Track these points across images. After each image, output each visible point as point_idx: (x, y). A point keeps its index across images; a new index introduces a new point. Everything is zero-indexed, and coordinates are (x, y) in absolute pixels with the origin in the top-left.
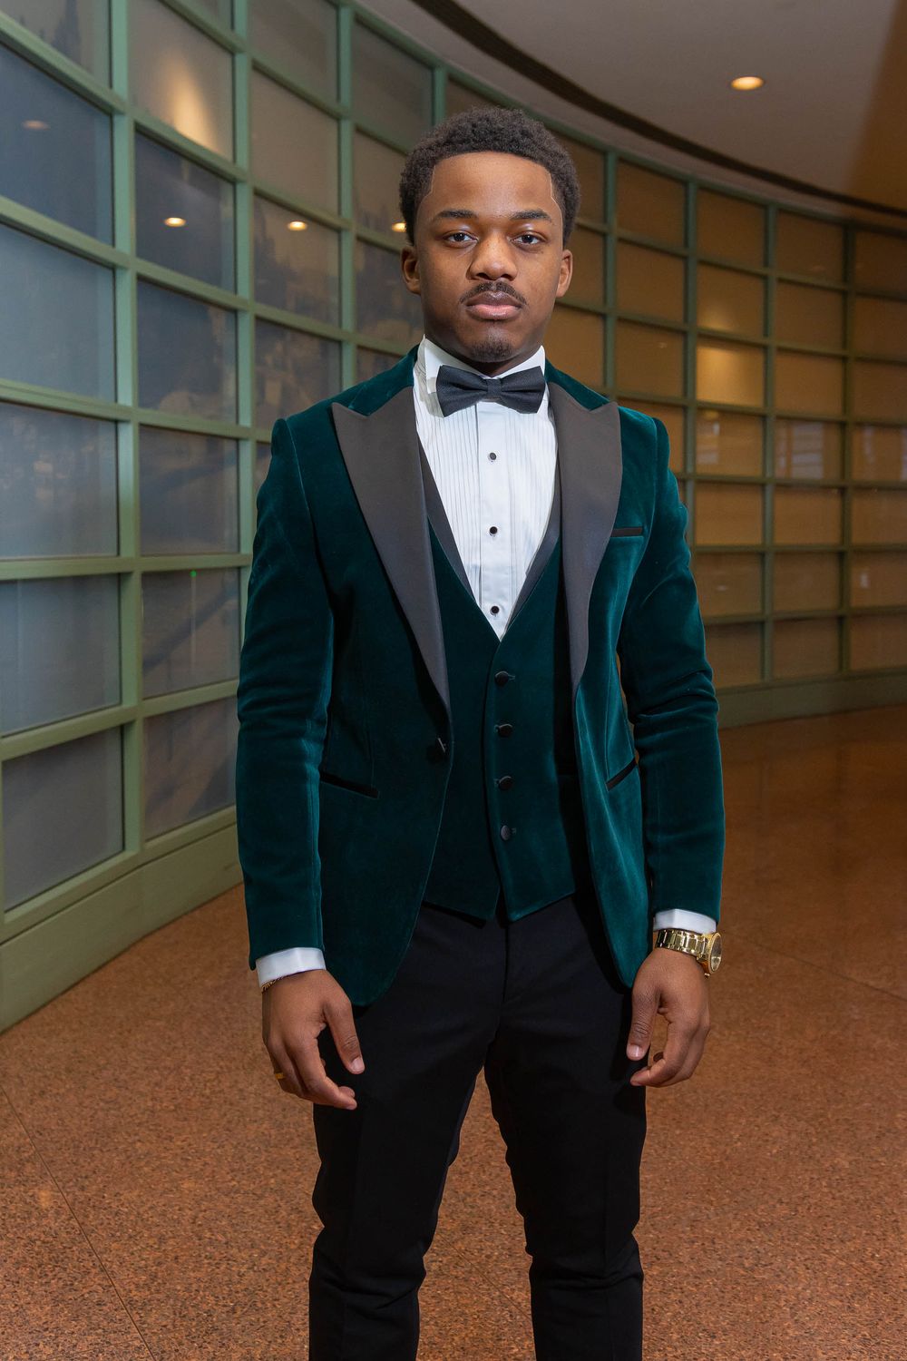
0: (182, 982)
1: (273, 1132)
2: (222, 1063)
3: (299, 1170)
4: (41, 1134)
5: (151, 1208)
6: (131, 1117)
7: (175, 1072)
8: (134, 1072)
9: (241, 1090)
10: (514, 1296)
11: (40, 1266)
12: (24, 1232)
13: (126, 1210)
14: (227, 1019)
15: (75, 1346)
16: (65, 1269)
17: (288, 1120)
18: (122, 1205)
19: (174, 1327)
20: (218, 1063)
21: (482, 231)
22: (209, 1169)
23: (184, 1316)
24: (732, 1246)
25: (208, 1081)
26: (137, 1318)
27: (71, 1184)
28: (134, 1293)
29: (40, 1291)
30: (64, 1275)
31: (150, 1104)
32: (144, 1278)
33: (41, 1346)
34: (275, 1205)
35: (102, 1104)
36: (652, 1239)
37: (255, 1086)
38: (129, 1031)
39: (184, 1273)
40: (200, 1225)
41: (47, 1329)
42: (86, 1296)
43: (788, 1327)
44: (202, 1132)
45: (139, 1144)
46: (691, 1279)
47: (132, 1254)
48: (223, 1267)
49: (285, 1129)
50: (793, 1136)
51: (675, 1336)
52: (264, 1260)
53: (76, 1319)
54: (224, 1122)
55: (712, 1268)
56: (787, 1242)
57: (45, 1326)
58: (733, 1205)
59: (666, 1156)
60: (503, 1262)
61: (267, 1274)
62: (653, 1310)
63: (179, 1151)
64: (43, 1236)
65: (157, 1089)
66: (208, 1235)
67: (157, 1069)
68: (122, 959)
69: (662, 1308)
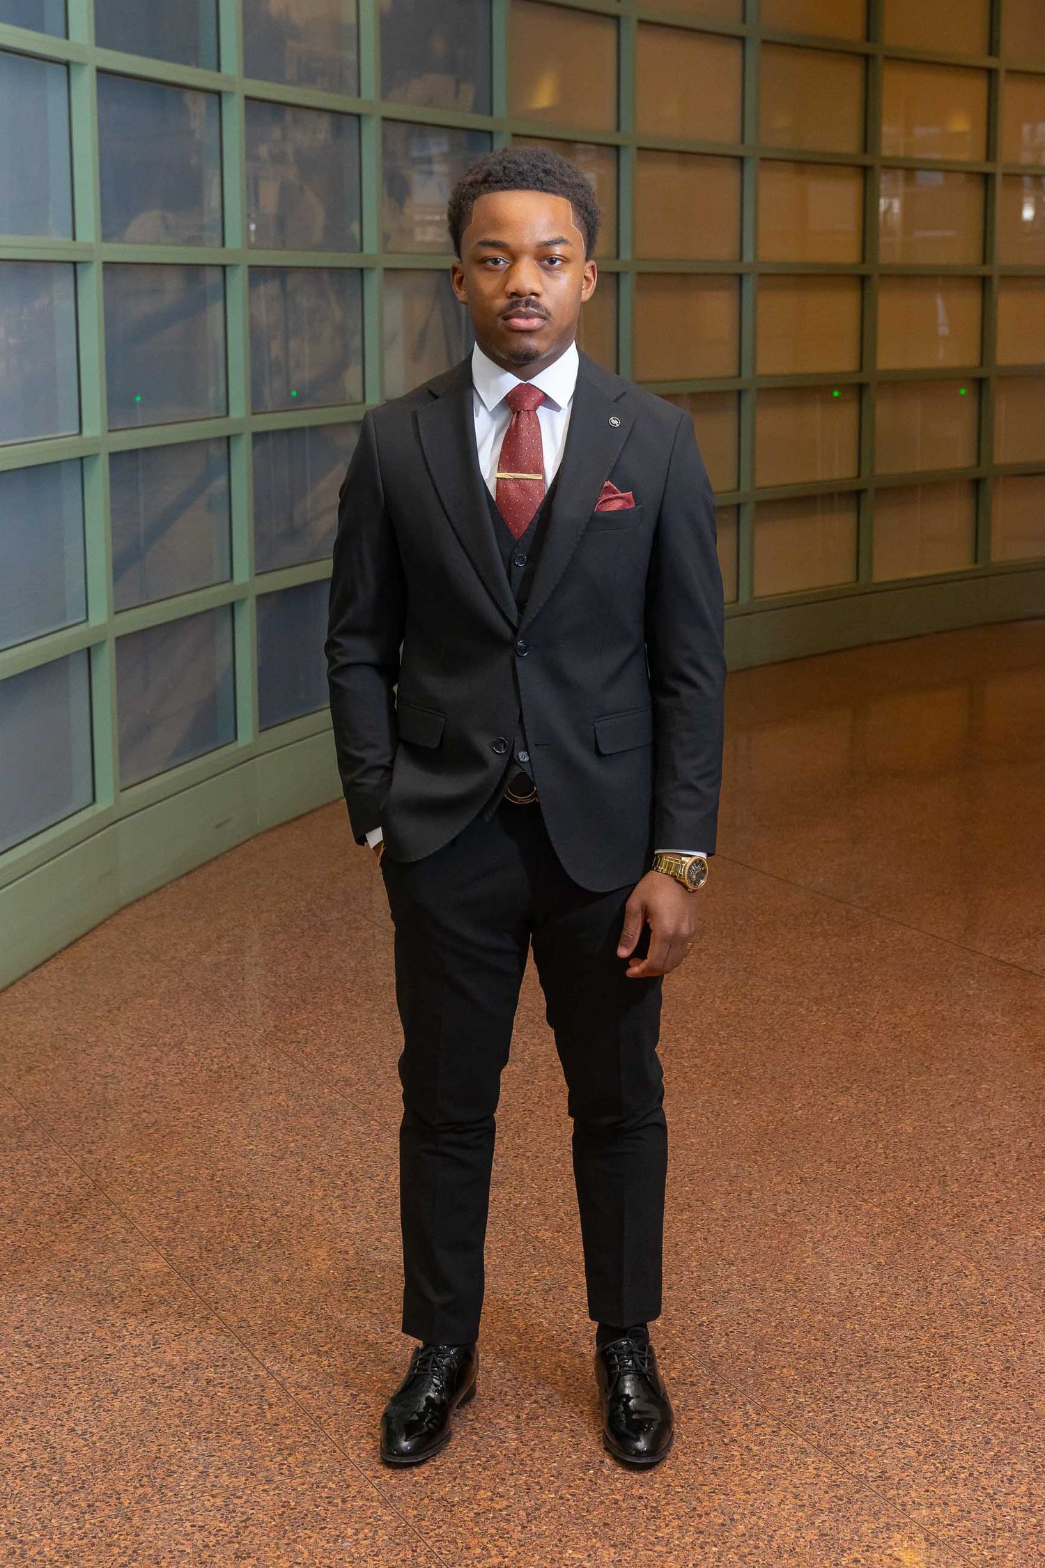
0: (174, 958)
1: (290, 1103)
2: (228, 1040)
3: (320, 1136)
4: (36, 1106)
5: (166, 1168)
6: (132, 1090)
7: (176, 1049)
8: (130, 1048)
9: (253, 1066)
11: (58, 1213)
12: (36, 1187)
13: (139, 1169)
14: (231, 996)
15: (106, 1272)
16: (85, 1216)
17: (306, 1093)
18: (135, 1165)
19: (201, 1258)
20: (225, 1040)
21: (514, 257)
22: (223, 1136)
23: (210, 1250)
25: (215, 1057)
27: (77, 1148)
28: (157, 1233)
29: (64, 1232)
30: (85, 1221)
31: (152, 1078)
32: (166, 1222)
33: (73, 1272)
34: (296, 1165)
35: (98, 1079)
37: (268, 1061)
38: (119, 1009)
39: (207, 1218)
40: (218, 1182)
42: (110, 1236)
43: (807, 1257)
44: (213, 1103)
45: (145, 1114)
46: (720, 1222)
47: (151, 1204)
48: (246, 1213)
49: (305, 1101)
51: (695, 1263)
52: (287, 1209)
53: (103, 1252)
54: (236, 1094)
57: (74, 1258)
60: (531, 1209)
61: (291, 1220)
62: (677, 1245)
63: (189, 1120)
64: (56, 1190)
65: (158, 1064)
66: (228, 1189)
67: (156, 1045)
68: (97, 933)
69: (685, 1243)
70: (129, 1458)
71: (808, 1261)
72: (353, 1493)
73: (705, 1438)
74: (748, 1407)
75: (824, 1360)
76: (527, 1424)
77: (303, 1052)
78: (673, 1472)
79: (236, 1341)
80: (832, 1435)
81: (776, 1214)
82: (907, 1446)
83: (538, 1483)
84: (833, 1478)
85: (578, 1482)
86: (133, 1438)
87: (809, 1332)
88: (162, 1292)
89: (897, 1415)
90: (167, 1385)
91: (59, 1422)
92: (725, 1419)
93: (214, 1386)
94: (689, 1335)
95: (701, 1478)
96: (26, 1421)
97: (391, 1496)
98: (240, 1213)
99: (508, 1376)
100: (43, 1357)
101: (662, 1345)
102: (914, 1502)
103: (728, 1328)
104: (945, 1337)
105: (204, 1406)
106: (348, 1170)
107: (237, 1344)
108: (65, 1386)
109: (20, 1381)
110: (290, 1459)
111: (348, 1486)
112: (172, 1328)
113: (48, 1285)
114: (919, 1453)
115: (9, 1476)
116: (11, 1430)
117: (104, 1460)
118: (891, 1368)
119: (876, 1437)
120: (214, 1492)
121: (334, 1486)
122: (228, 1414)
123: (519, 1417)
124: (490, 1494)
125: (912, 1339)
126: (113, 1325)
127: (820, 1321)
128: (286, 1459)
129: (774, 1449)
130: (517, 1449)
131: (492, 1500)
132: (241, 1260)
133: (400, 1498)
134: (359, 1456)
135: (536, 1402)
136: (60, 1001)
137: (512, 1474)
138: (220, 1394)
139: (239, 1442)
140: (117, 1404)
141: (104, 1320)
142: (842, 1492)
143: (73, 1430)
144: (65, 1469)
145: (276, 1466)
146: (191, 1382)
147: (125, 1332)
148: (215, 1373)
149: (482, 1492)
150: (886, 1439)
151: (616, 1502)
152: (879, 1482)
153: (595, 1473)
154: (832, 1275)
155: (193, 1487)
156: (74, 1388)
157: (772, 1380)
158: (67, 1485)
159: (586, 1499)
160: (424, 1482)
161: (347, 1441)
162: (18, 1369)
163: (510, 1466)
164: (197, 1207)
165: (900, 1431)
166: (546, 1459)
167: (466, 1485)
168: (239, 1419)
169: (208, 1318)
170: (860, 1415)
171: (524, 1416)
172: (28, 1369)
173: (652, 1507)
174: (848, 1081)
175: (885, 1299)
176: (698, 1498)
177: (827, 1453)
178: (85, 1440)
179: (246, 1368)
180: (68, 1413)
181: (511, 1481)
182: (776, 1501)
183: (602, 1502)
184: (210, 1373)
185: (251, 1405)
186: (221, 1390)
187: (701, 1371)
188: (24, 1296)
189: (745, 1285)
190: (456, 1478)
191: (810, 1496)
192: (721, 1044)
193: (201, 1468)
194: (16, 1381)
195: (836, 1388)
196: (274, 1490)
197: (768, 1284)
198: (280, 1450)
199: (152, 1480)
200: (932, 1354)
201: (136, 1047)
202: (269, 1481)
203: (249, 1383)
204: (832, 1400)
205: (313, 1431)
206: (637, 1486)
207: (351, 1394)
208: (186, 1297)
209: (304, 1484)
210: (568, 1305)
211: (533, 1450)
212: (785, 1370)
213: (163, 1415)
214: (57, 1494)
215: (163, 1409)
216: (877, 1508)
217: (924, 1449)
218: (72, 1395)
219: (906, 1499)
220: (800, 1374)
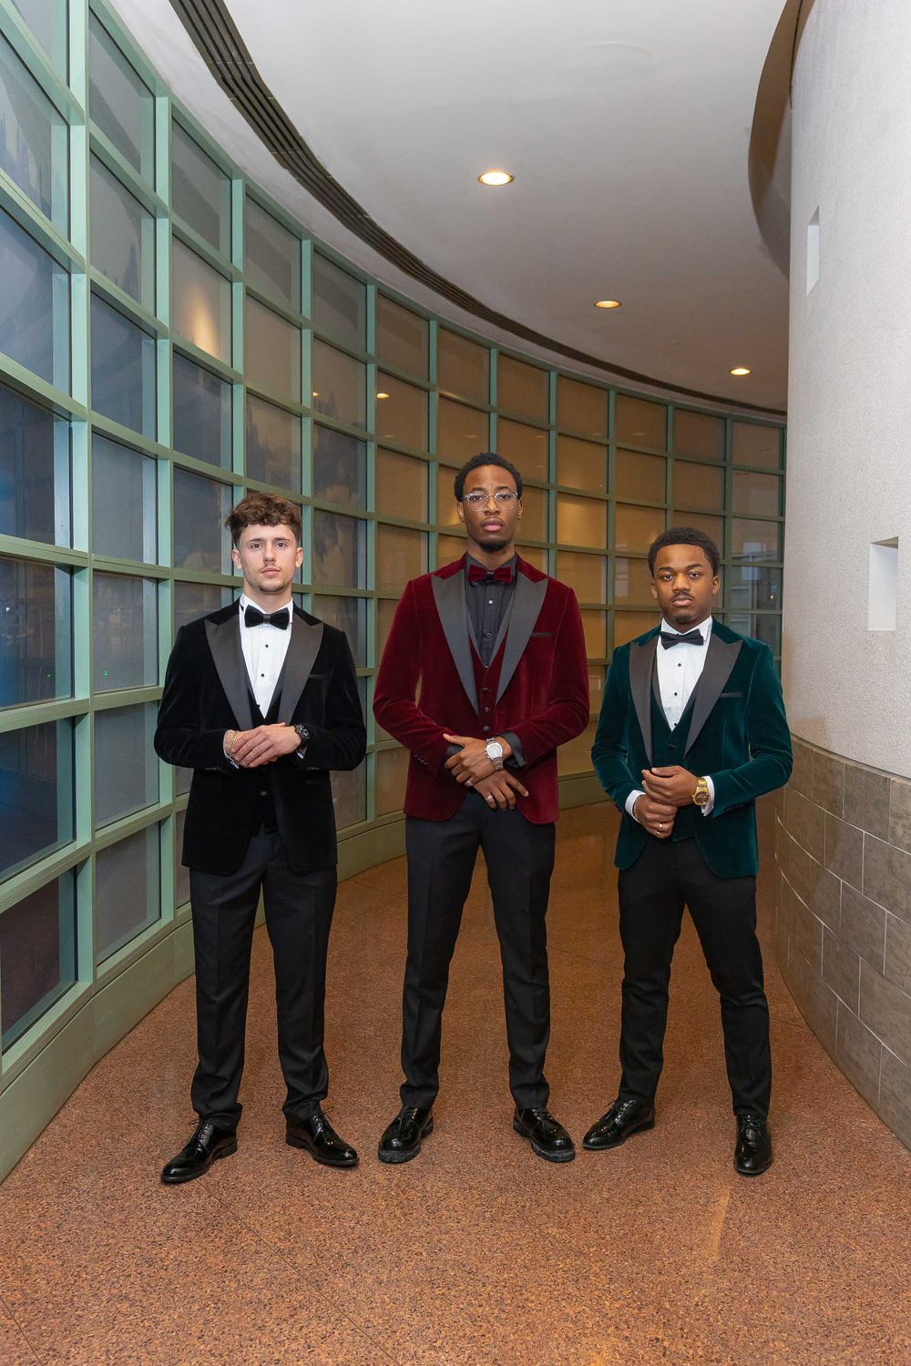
5: (267, 1186)
10: (550, 1231)
11: (202, 1230)
15: (252, 1281)
16: (222, 1231)
19: (318, 1264)
23: (322, 1257)
26: (288, 1260)
28: (279, 1244)
29: (210, 1246)
30: (222, 1235)
32: (282, 1233)
33: (227, 1283)
39: (310, 1228)
40: (308, 1197)
41: (226, 1271)
42: (245, 1248)
46: (666, 1214)
47: (267, 1218)
48: (337, 1223)
51: (666, 1251)
52: (365, 1217)
53: (244, 1263)
55: (679, 1205)
57: (224, 1269)
61: (371, 1227)
66: (317, 1203)
68: (165, 1004)
75: (799, 1332)
79: (369, 1341)
87: (775, 1307)
88: (300, 1298)
94: (694, 1315)
98: (332, 1222)
103: (717, 1307)
104: (869, 1305)
106: (395, 1182)
112: (318, 1331)
113: (212, 1296)
118: (848, 1336)
125: (849, 1309)
126: (272, 1331)
127: (778, 1297)
132: (347, 1264)
141: (263, 1326)
147: (283, 1337)
154: (764, 1255)
157: (772, 1354)
169: (341, 1320)
175: (810, 1274)
188: (197, 1307)
210: (596, 1293)
212: (776, 1343)
220: (789, 1346)
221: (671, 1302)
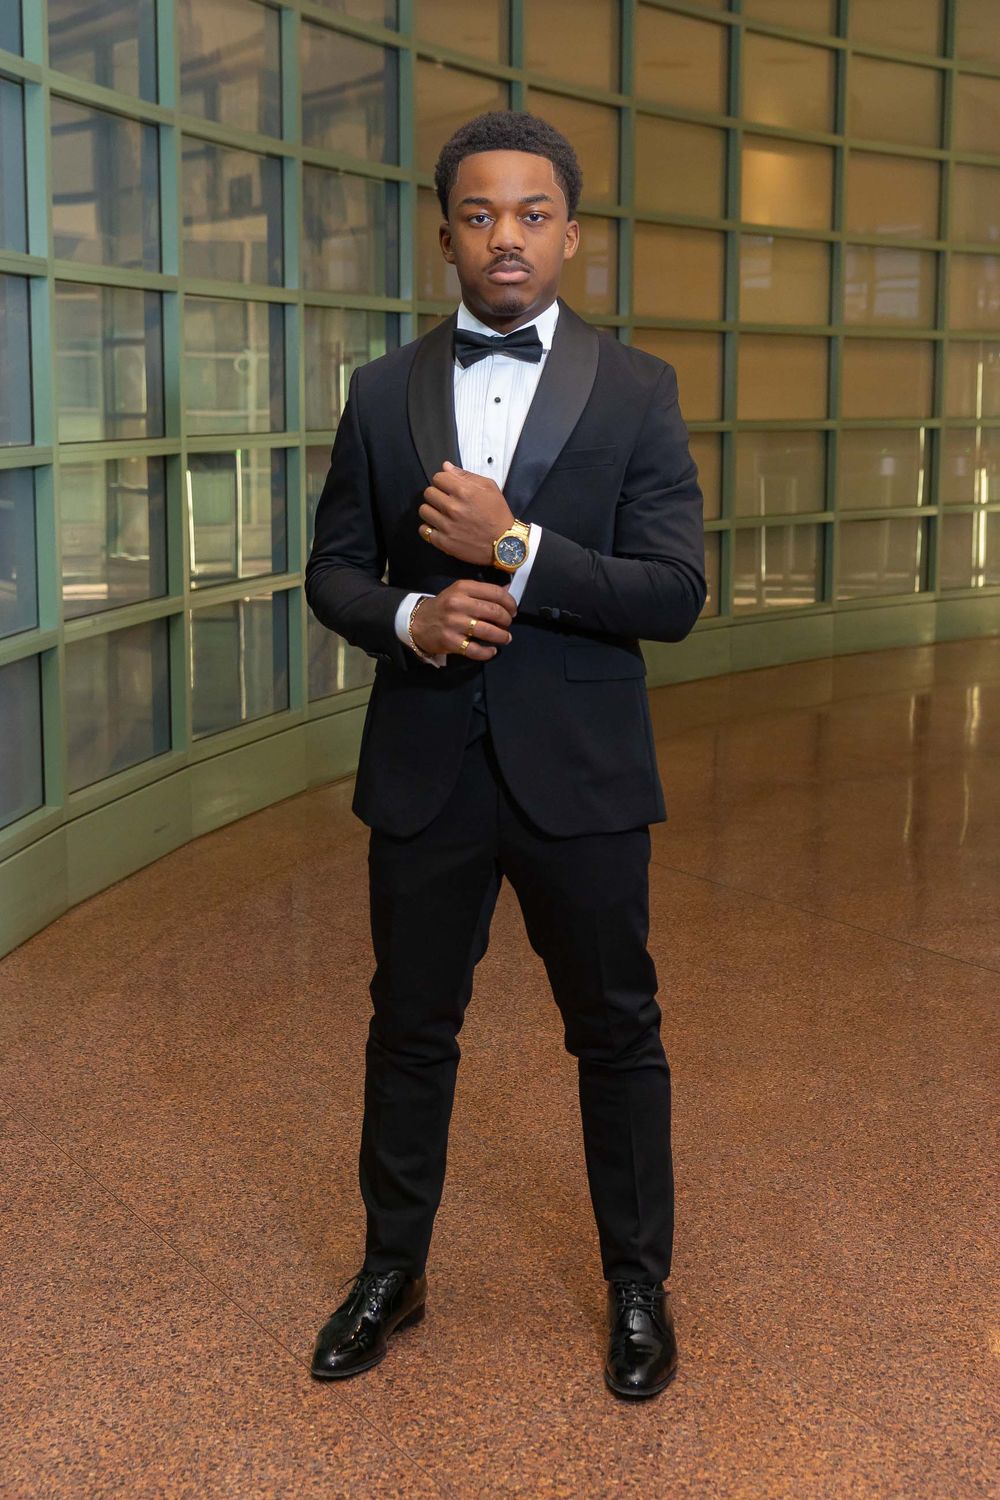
0: (128, 955)
1: (269, 1090)
2: (196, 1031)
3: (305, 1122)
5: (155, 1155)
6: (109, 1079)
7: (146, 1039)
8: (100, 1040)
9: (226, 1055)
10: (545, 1215)
11: (53, 1202)
12: (26, 1175)
13: (128, 1157)
14: (192, 990)
15: (111, 1259)
16: (80, 1204)
17: (283, 1081)
18: (123, 1153)
19: (207, 1244)
20: (193, 1031)
21: (498, 214)
22: (207, 1123)
23: (214, 1236)
24: (763, 1174)
25: (186, 1047)
26: (167, 1238)
27: (62, 1137)
28: (157, 1220)
29: (62, 1220)
30: (81, 1208)
31: (126, 1068)
32: (165, 1209)
33: (77, 1260)
34: (286, 1150)
35: (72, 1069)
36: (681, 1171)
37: (239, 1050)
38: (82, 1002)
39: (205, 1204)
40: (211, 1168)
41: (78, 1248)
42: (109, 1223)
43: (816, 1233)
44: (191, 1091)
45: (125, 1103)
46: (721, 1200)
47: (146, 1191)
48: (244, 1199)
49: (283, 1088)
50: (831, 1086)
51: (705, 1242)
52: (285, 1194)
53: (105, 1240)
54: (214, 1082)
55: (743, 1191)
56: (819, 1170)
57: (76, 1246)
58: (766, 1142)
59: (696, 1105)
60: (532, 1190)
61: (291, 1204)
62: (684, 1223)
63: (170, 1108)
64: (46, 1178)
65: (130, 1054)
66: (222, 1174)
67: (125, 1037)
68: (50, 932)
69: (692, 1221)
70: (166, 1451)
71: (818, 1237)
72: (409, 1484)
73: (759, 1418)
74: (795, 1385)
75: (860, 1336)
76: (574, 1407)
77: (273, 1041)
78: (735, 1454)
79: (257, 1327)
80: (887, 1412)
81: (774, 1191)
82: (966, 1421)
83: (598, 1469)
84: (900, 1456)
85: (639, 1467)
86: (167, 1430)
87: (837, 1308)
88: (173, 1279)
89: (947, 1391)
90: (193, 1374)
91: (87, 1415)
92: (775, 1397)
93: (243, 1374)
94: (718, 1314)
95: (764, 1460)
96: (52, 1415)
97: (449, 1485)
98: (238, 1198)
99: (544, 1358)
100: (60, 1347)
101: (693, 1324)
102: (988, 1480)
103: (755, 1306)
104: (975, 1310)
105: (236, 1395)
106: (339, 1154)
107: (259, 1331)
108: (87, 1377)
109: (39, 1373)
110: (336, 1449)
111: (402, 1476)
112: (189, 1315)
113: (53, 1274)
114: (980, 1429)
115: (43, 1473)
116: (38, 1424)
117: (141, 1455)
118: (929, 1343)
119: (932, 1413)
120: (263, 1486)
121: (387, 1476)
122: (262, 1403)
123: (563, 1400)
124: (551, 1481)
125: (942, 1313)
126: (127, 1313)
127: (846, 1297)
128: (332, 1449)
129: (832, 1428)
130: (569, 1433)
131: (554, 1487)
132: (248, 1245)
133: (458, 1488)
134: (407, 1444)
135: (578, 1384)
136: (22, 996)
137: (569, 1460)
138: (250, 1382)
139: (279, 1431)
140: (144, 1395)
141: (118, 1308)
142: (912, 1471)
143: (102, 1423)
144: (102, 1464)
145: (323, 1456)
146: (218, 1371)
147: (140, 1320)
148: (242, 1361)
149: (543, 1479)
150: (942, 1416)
151: (683, 1487)
152: (947, 1460)
153: (655, 1457)
154: (845, 1250)
155: (240, 1481)
156: (97, 1379)
157: (813, 1358)
158: (106, 1482)
159: (652, 1484)
160: (480, 1470)
161: (392, 1429)
162: (36, 1361)
163: (566, 1451)
164: (194, 1193)
165: (955, 1407)
166: (601, 1443)
167: (524, 1473)
168: (275, 1408)
169: (224, 1305)
170: (911, 1392)
171: (569, 1399)
172: (46, 1360)
173: (721, 1491)
174: (813, 1063)
175: (904, 1274)
176: (767, 1481)
177: (888, 1432)
178: (117, 1433)
179: (272, 1355)
180: (94, 1405)
181: (570, 1467)
182: (847, 1483)
183: (669, 1488)
184: (236, 1361)
185: (284, 1393)
186: (250, 1378)
187: (738, 1349)
188: (30, 1285)
189: (761, 1262)
190: (512, 1466)
191: (881, 1477)
192: (681, 1030)
193: (244, 1460)
194: (35, 1372)
195: (879, 1364)
196: (325, 1481)
197: (784, 1261)
198: (323, 1439)
199: (195, 1474)
200: (966, 1328)
201: (105, 1039)
202: (319, 1473)
203: (278, 1370)
204: (878, 1376)
205: (355, 1419)
206: (702, 1469)
207: (387, 1380)
208: (198, 1283)
209: (355, 1475)
210: (589, 1285)
211: (586, 1434)
212: (823, 1347)
213: (194, 1405)
214: (96, 1492)
215: (193, 1399)
216: (952, 1487)
217: (983, 1425)
218: (96, 1387)
219: (980, 1477)
220: (839, 1351)
221: (691, 1299)
